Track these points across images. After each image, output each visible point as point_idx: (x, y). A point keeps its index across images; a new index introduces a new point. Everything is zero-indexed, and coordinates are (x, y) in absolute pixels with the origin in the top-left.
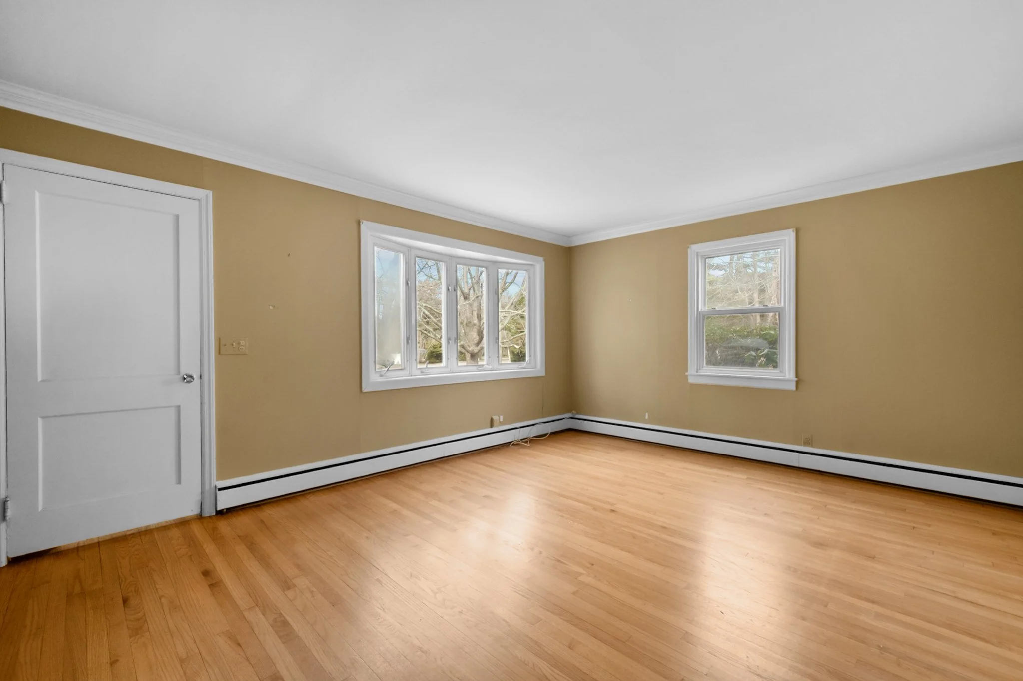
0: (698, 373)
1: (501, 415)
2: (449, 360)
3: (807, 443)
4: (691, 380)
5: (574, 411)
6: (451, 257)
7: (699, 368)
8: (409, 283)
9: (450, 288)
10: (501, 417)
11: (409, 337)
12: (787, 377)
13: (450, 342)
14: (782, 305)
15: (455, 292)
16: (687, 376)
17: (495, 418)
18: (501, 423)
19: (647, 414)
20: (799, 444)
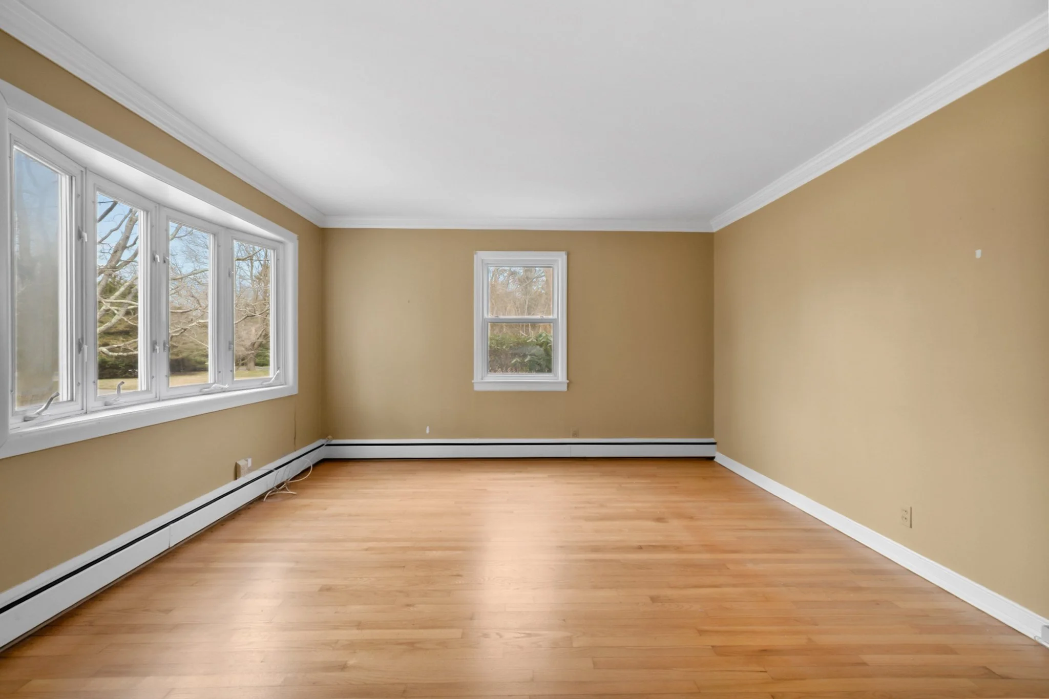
0: (483, 380)
1: (250, 457)
2: (154, 379)
3: (575, 435)
4: (477, 388)
5: (330, 437)
6: (159, 204)
7: (483, 375)
8: (85, 235)
9: (157, 256)
10: (250, 460)
11: (82, 339)
12: (560, 380)
13: (157, 347)
14: (555, 317)
15: (165, 265)
16: (473, 383)
17: (241, 463)
18: (250, 470)
19: (428, 428)
20: (568, 437)
